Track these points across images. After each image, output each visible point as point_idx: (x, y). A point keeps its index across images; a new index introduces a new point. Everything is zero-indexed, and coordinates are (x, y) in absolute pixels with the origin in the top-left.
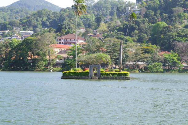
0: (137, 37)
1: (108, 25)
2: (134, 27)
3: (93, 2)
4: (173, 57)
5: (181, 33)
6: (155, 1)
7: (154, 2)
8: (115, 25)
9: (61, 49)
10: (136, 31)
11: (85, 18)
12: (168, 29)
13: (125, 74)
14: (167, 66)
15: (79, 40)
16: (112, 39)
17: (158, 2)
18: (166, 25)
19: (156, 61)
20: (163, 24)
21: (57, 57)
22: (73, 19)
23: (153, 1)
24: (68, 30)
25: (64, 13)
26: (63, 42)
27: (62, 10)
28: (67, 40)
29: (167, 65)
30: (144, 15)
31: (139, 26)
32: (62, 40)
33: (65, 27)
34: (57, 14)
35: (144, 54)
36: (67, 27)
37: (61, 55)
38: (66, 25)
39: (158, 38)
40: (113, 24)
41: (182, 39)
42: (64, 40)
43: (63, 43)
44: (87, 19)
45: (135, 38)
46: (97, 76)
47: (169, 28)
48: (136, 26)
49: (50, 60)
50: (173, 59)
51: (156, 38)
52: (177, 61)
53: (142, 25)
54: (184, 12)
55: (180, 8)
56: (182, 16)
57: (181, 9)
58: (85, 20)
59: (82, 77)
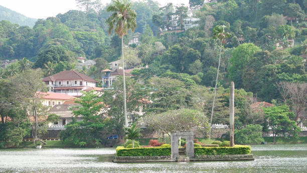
0: (202, 74)
1: (139, 51)
2: (194, 54)
3: (99, 6)
4: (280, 113)
5: (289, 65)
6: (230, 2)
7: (227, 4)
8: (154, 50)
9: (53, 101)
10: (198, 63)
11: (86, 38)
12: (263, 58)
13: (244, 151)
14: (269, 130)
15: (85, 83)
16: (163, 79)
17: (235, 5)
18: (258, 49)
19: (250, 122)
20: (251, 48)
21: (50, 119)
22: (62, 39)
23: (225, 3)
24: (62, 62)
25: (43, 29)
26: (52, 88)
27: (39, 22)
28: (60, 83)
29: (270, 128)
30: (210, 30)
31: (202, 52)
32: (50, 83)
33: (53, 57)
34: (29, 30)
35: (226, 107)
36: (58, 56)
37: (58, 115)
38: (56, 52)
39: (245, 76)
40: (149, 49)
41: (291, 76)
42: (54, 83)
43: (52, 90)
44: (89, 40)
45: (196, 75)
46: (188, 156)
47: (265, 56)
48: (198, 52)
49: (35, 124)
50: (281, 117)
51: (241, 76)
52: (289, 120)
53: (208, 50)
54: (287, 24)
55: (279, 16)
56: (285, 31)
57: (282, 18)
58: (86, 42)
59: (157, 158)
